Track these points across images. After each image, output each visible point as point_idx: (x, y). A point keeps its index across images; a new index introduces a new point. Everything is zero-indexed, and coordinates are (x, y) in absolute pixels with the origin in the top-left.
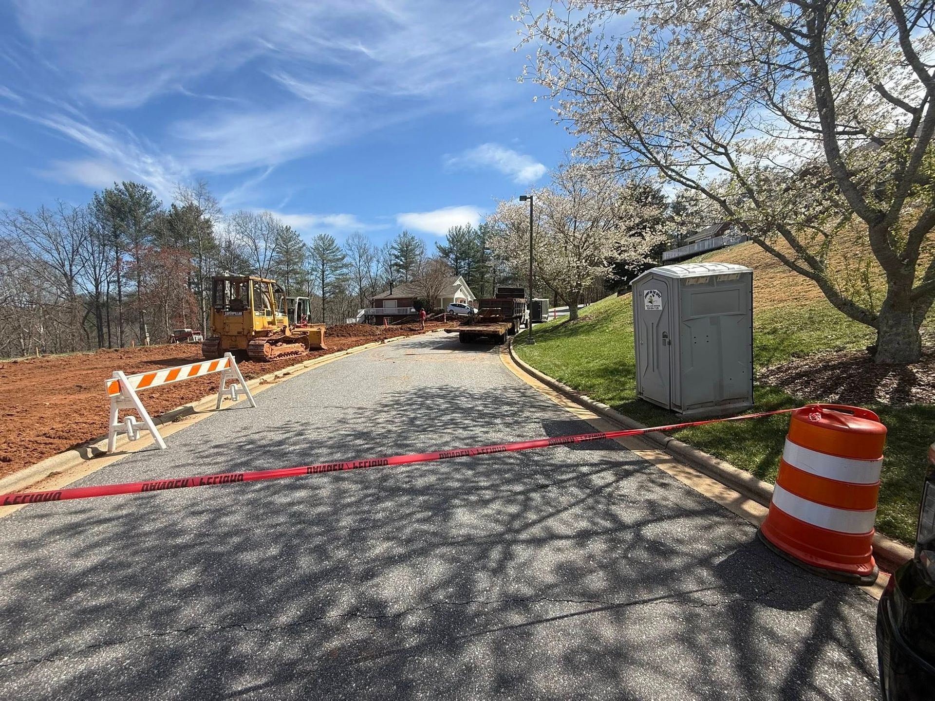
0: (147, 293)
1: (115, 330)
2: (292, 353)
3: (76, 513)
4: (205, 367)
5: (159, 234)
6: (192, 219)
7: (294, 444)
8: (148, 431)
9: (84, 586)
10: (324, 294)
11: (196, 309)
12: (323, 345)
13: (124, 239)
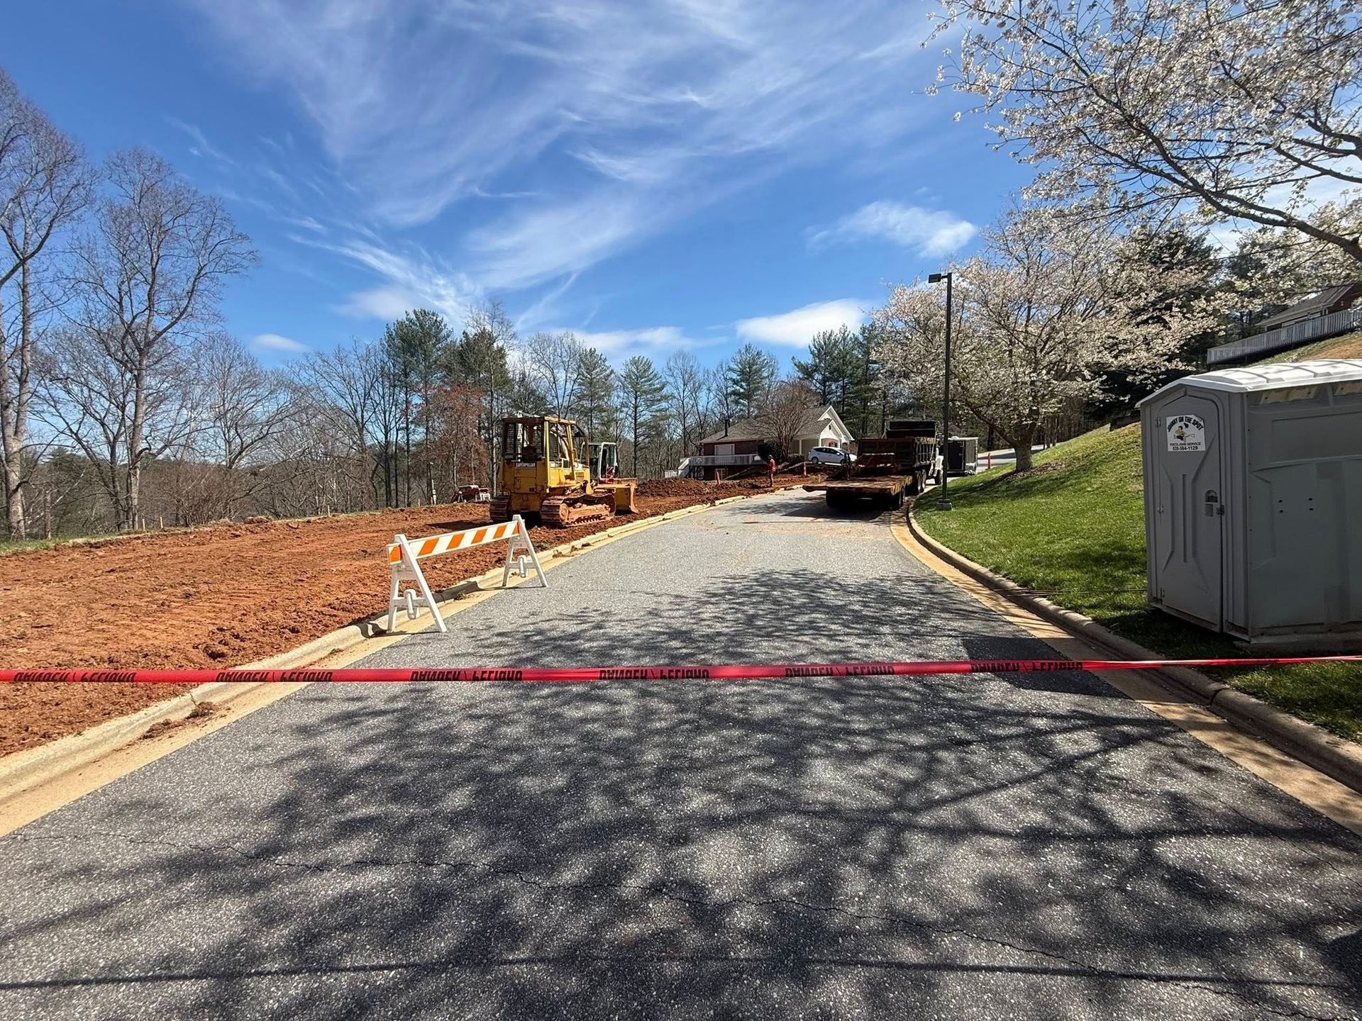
0: (435, 441)
2: (593, 517)
3: (353, 699)
4: (491, 531)
5: (449, 369)
6: (483, 349)
7: (591, 639)
8: (428, 609)
9: (356, 788)
10: (636, 437)
11: (485, 460)
12: (633, 508)
13: (414, 378)
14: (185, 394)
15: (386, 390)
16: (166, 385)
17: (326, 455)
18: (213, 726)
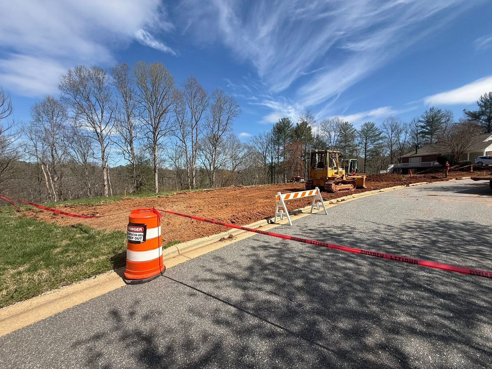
0: (287, 161)
1: (276, 177)
2: (346, 189)
4: (308, 192)
5: (292, 137)
6: (303, 128)
8: (286, 217)
10: (365, 156)
11: (303, 168)
12: (364, 186)
13: (281, 141)
14: (224, 151)
15: (272, 146)
16: (221, 149)
17: (256, 167)
18: (233, 241)
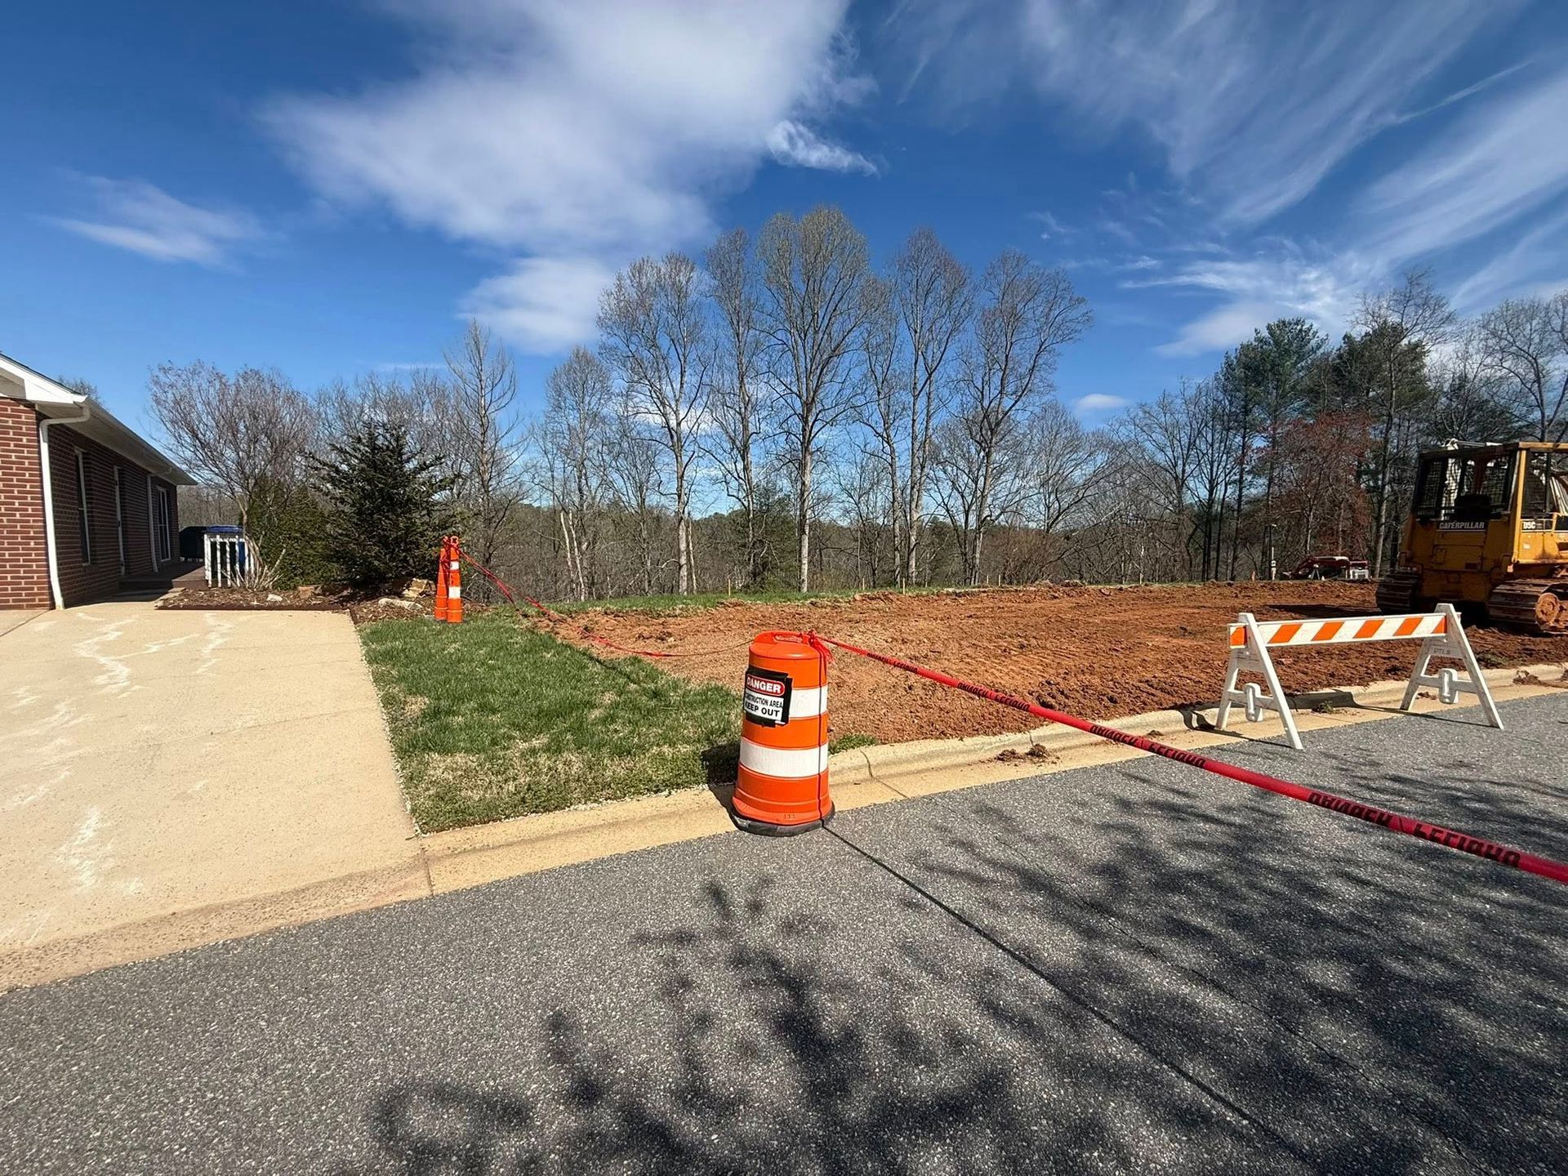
0: (1281, 495)
1: (1226, 555)
3: (1178, 792)
4: (1391, 624)
5: (1314, 393)
6: (1381, 352)
13: (1258, 413)
14: (1019, 464)
15: (1217, 436)
16: (1006, 458)
17: (1136, 517)
